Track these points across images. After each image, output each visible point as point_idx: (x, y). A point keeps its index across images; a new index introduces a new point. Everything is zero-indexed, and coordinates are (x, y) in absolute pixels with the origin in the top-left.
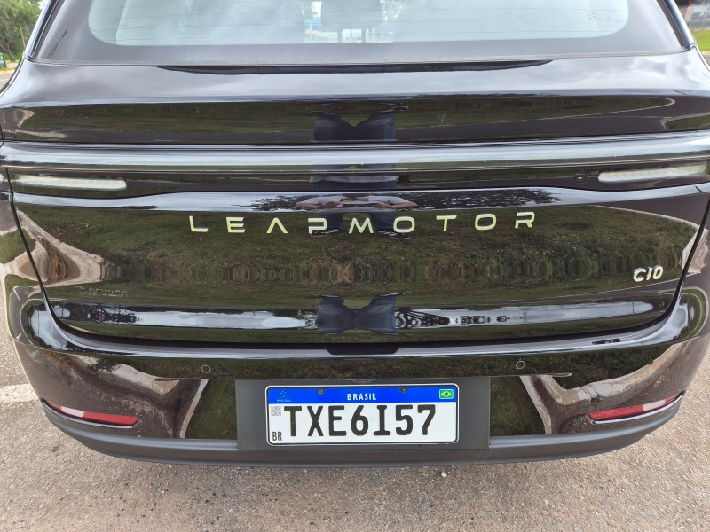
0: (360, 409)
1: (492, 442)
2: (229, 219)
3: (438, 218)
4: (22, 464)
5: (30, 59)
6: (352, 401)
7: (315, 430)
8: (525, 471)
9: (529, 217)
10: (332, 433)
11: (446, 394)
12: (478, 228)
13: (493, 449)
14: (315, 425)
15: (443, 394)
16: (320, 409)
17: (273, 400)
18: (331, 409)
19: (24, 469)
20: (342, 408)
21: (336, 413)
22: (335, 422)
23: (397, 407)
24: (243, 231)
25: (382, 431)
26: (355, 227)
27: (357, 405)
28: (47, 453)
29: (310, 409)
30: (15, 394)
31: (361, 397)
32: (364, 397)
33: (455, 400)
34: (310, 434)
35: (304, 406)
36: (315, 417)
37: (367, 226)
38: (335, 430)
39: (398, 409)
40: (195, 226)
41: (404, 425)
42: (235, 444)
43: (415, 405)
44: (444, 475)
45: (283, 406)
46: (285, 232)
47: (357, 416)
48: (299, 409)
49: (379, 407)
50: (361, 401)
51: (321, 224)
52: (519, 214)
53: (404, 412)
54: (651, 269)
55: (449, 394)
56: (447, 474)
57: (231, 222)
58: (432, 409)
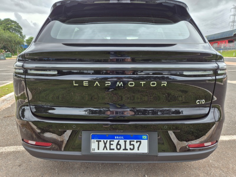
0: (119, 141)
1: (159, 154)
2: (84, 82)
3: (141, 82)
4: (8, 170)
5: (34, 42)
6: (116, 139)
7: (105, 148)
8: (173, 175)
9: (165, 83)
10: (110, 149)
11: (144, 137)
12: (152, 86)
13: (159, 156)
14: (105, 146)
15: (143, 137)
16: (107, 141)
17: (93, 138)
18: (110, 141)
19: (9, 171)
20: (113, 141)
21: (112, 143)
22: (111, 146)
23: (130, 141)
24: (88, 85)
25: (125, 149)
26: (118, 84)
27: (118, 140)
28: (17, 167)
29: (104, 141)
30: (8, 149)
31: (119, 138)
32: (120, 138)
33: (147, 139)
34: (104, 149)
35: (102, 140)
36: (105, 144)
37: (121, 84)
38: (111, 148)
39: (130, 142)
40: (75, 84)
41: (132, 147)
42: (81, 153)
43: (135, 141)
44: (146, 176)
45: (96, 140)
46: (99, 85)
47: (118, 144)
48: (101, 141)
49: (124, 141)
50: (119, 139)
51: (109, 83)
52: (162, 82)
53: (132, 143)
54: (201, 100)
55: (145, 137)
56: (147, 176)
57: (85, 83)
58: (140, 142)
